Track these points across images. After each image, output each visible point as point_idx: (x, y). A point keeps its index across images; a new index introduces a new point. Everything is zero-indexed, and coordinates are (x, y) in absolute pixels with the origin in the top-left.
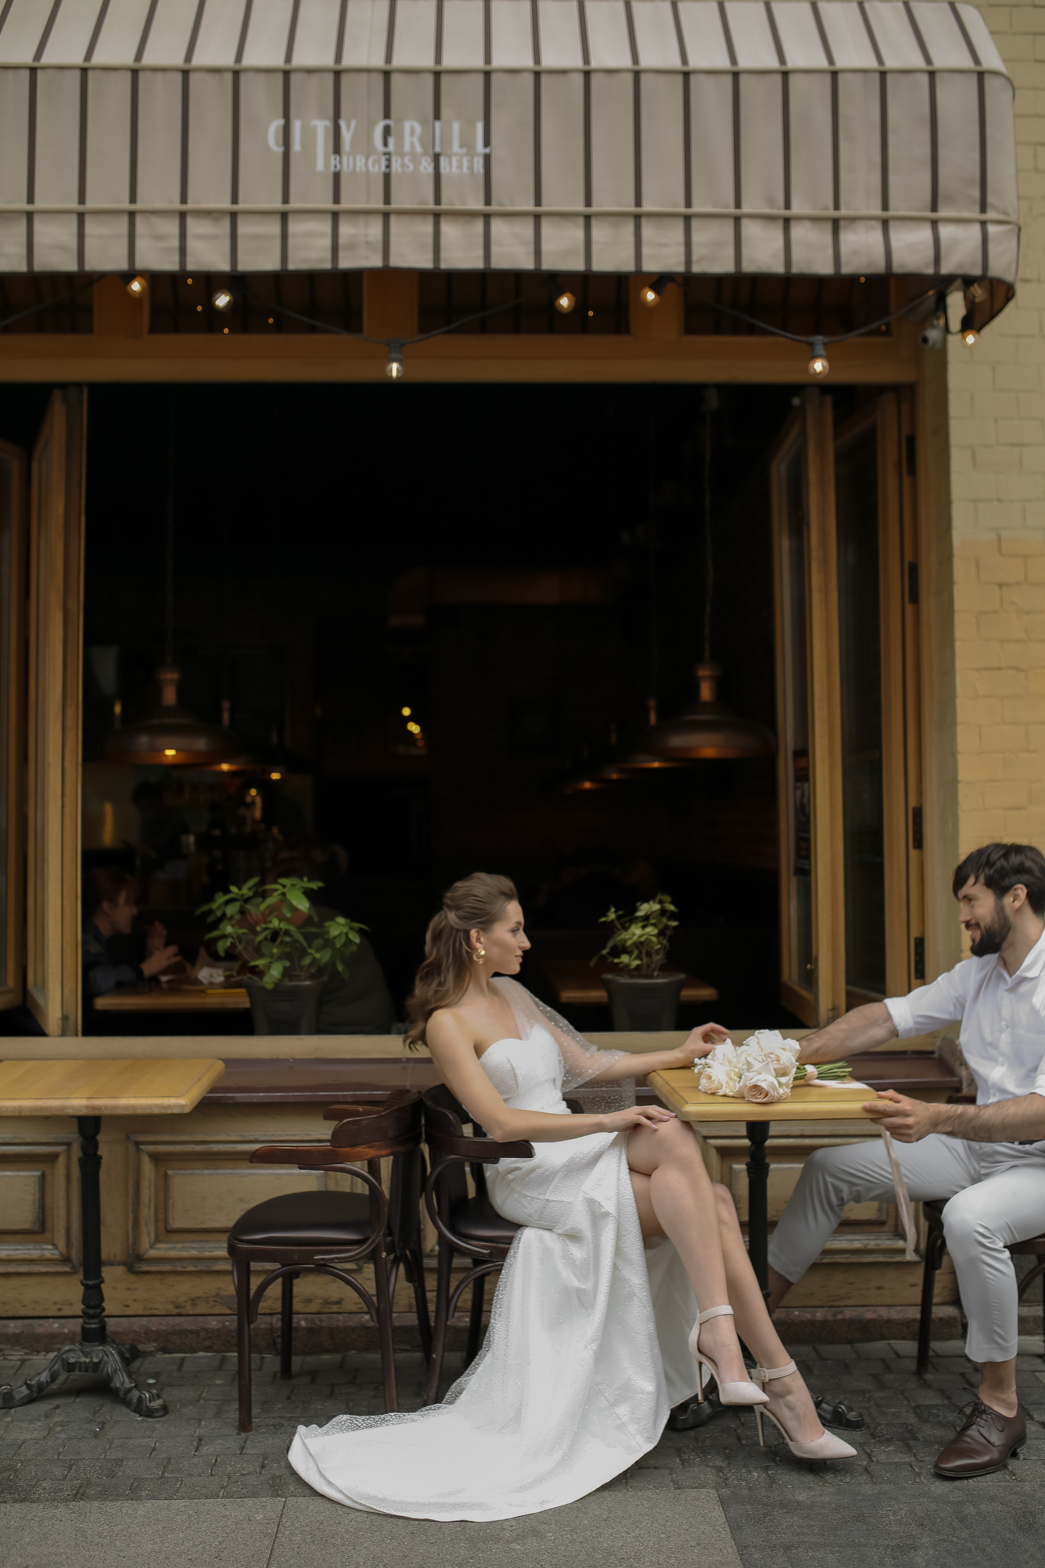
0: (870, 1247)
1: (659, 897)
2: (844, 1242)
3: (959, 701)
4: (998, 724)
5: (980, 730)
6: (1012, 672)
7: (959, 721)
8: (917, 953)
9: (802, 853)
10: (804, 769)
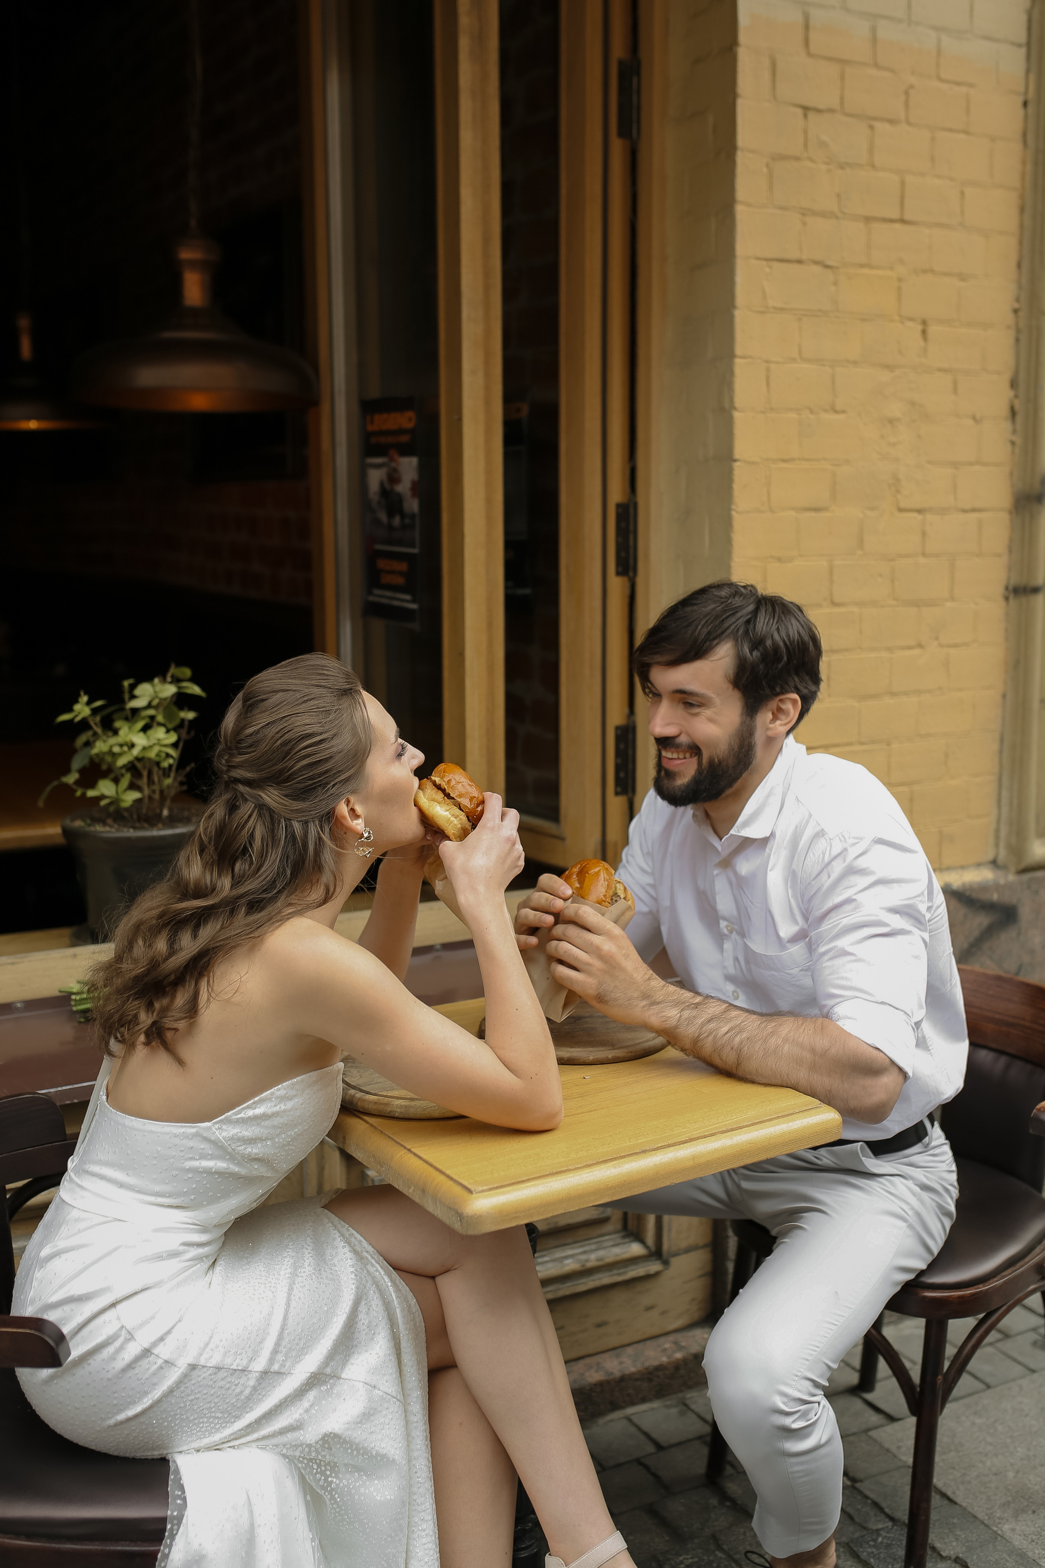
0: (589, 1265)
1: (173, 670)
2: (550, 1265)
3: (738, 314)
4: (793, 360)
5: (768, 370)
6: (817, 269)
7: (738, 351)
8: (618, 753)
9: (387, 579)
10: (401, 431)
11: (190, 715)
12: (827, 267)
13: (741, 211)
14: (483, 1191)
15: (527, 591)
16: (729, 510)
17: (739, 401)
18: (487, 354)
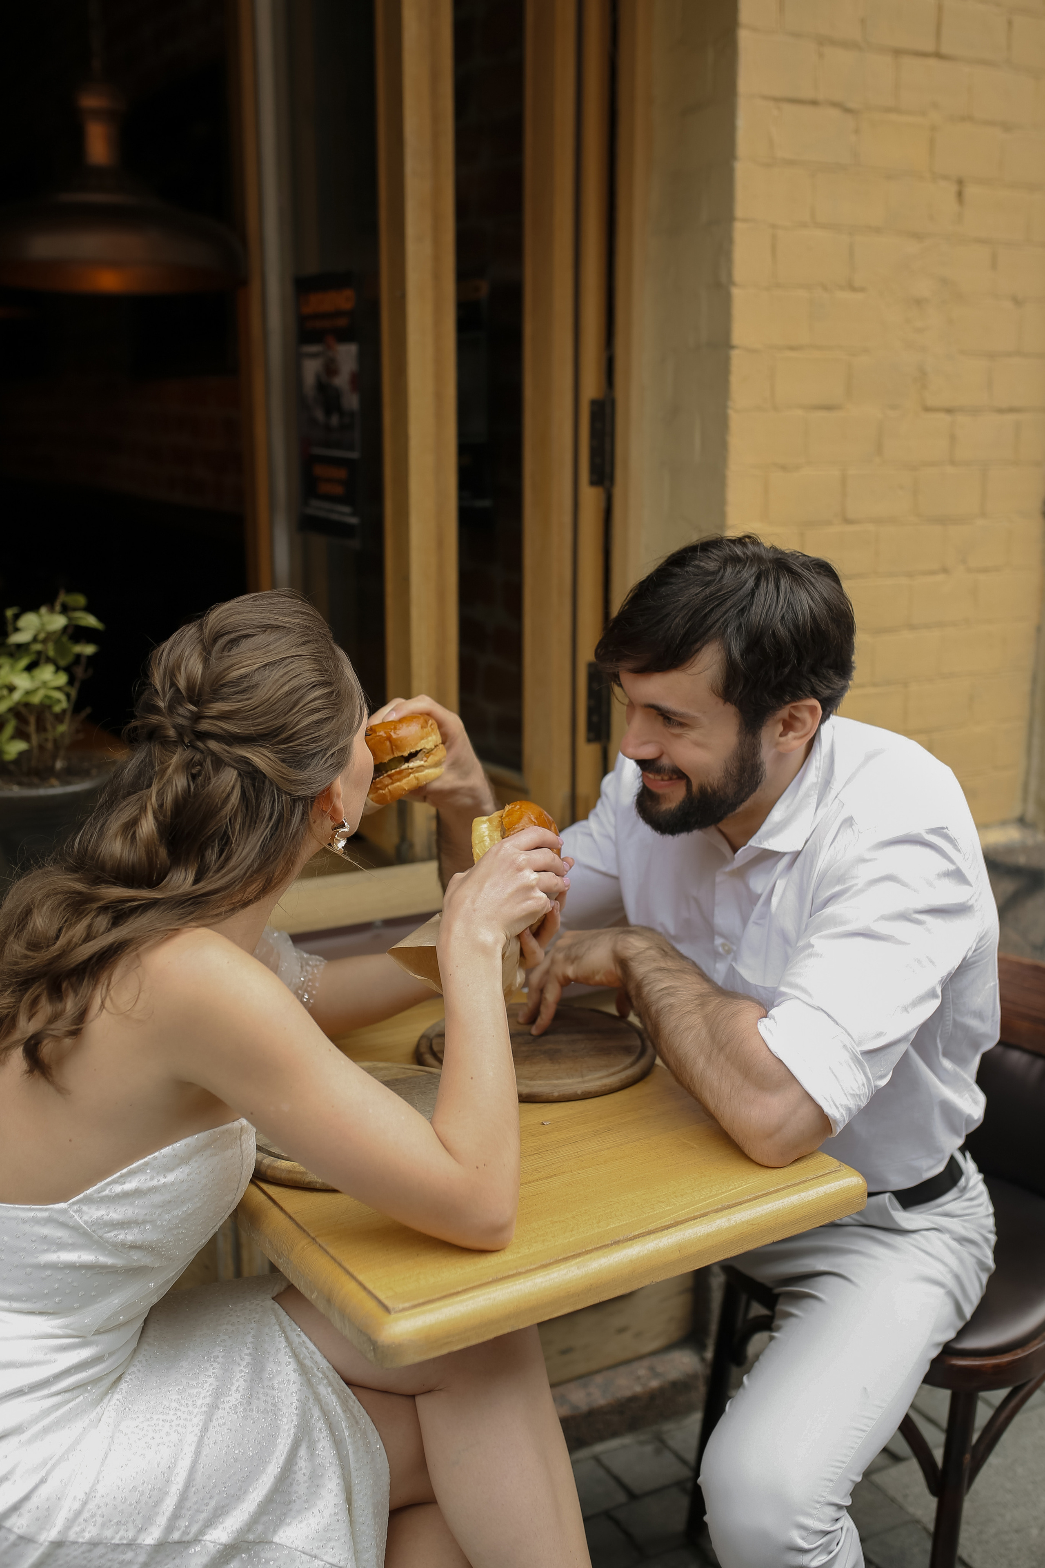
1: (63, 597)
3: (739, 167)
4: (805, 225)
5: (774, 237)
6: (835, 113)
7: (740, 211)
8: (591, 693)
9: (326, 488)
10: (338, 314)
11: (89, 650)
12: (848, 111)
13: (745, 37)
14: (404, 1310)
15: (486, 503)
16: (725, 407)
17: (737, 275)
18: (437, 218)
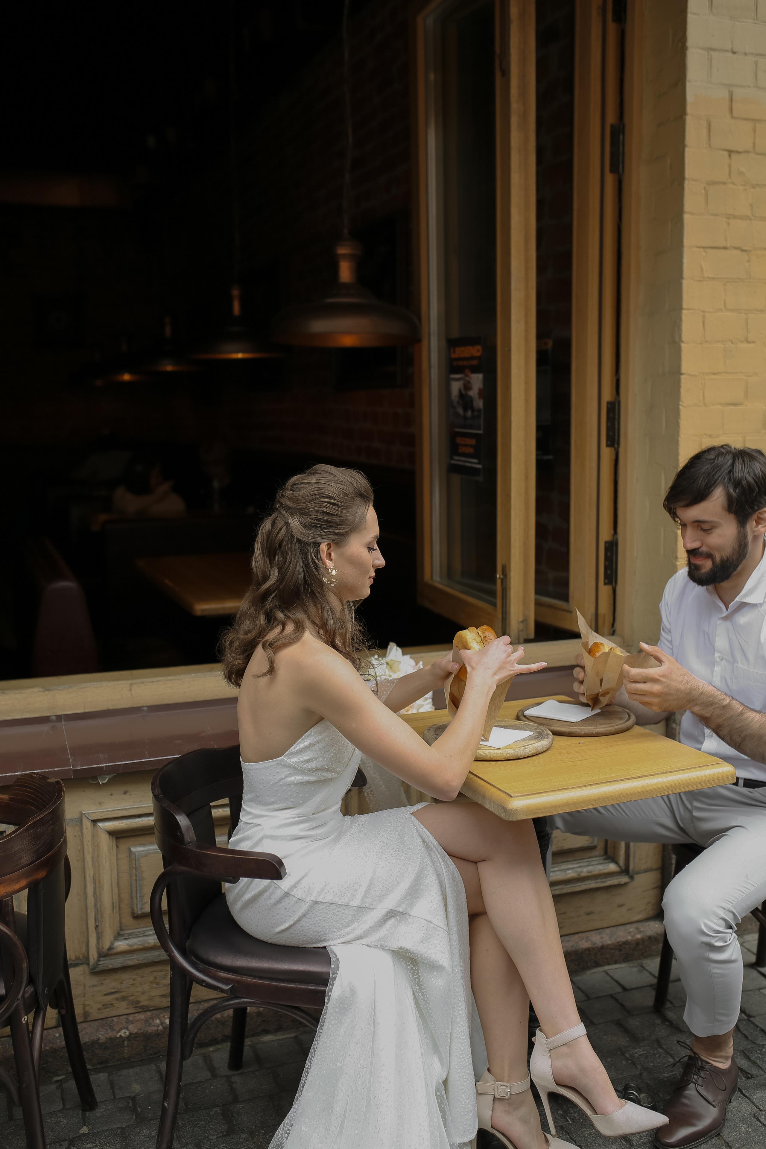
0: (582, 875)
3: (685, 283)
4: (720, 310)
5: (704, 317)
6: (736, 252)
7: (685, 305)
8: (606, 558)
9: (462, 450)
10: (472, 358)
12: (743, 251)
13: (687, 218)
14: (518, 796)
15: (550, 457)
16: (678, 405)
17: (684, 337)
18: (526, 311)
